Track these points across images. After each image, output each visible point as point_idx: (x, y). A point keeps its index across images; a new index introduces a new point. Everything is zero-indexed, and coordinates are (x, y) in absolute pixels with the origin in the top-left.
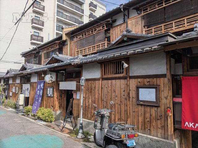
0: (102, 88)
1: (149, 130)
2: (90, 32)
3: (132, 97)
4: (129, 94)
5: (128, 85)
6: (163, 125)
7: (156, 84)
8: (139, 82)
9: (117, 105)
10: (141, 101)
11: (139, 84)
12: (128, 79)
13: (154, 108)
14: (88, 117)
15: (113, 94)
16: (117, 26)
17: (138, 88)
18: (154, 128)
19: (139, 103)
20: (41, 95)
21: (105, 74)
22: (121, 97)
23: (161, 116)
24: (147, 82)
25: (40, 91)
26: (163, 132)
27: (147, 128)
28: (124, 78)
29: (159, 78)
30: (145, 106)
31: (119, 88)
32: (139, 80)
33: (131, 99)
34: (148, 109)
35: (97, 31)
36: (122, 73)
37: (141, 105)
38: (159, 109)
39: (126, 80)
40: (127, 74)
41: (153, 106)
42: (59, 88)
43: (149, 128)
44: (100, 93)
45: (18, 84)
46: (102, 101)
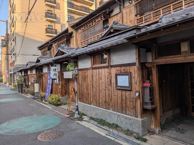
0: (92, 76)
1: (125, 110)
2: (91, 24)
3: (113, 83)
4: (111, 80)
5: (110, 73)
6: (135, 105)
7: (129, 72)
8: (118, 70)
9: (103, 90)
10: (119, 86)
11: (117, 72)
12: (110, 68)
13: (128, 91)
14: (84, 101)
15: (101, 81)
16: (114, 15)
17: (116, 75)
18: (128, 108)
19: (117, 88)
20: (51, 83)
21: (94, 64)
22: (105, 83)
23: (133, 98)
24: (123, 70)
25: (50, 80)
26: (135, 112)
27: (124, 108)
28: (107, 67)
29: (131, 66)
30: (122, 90)
31: (104, 76)
32: (118, 68)
33: (112, 85)
34: (124, 92)
35: (96, 22)
36: (106, 63)
37: (120, 89)
38: (131, 92)
39: (108, 69)
40: (109, 63)
41: (127, 90)
42: (63, 77)
43: (125, 109)
44: (91, 81)
45: (34, 74)
46: (93, 87)
